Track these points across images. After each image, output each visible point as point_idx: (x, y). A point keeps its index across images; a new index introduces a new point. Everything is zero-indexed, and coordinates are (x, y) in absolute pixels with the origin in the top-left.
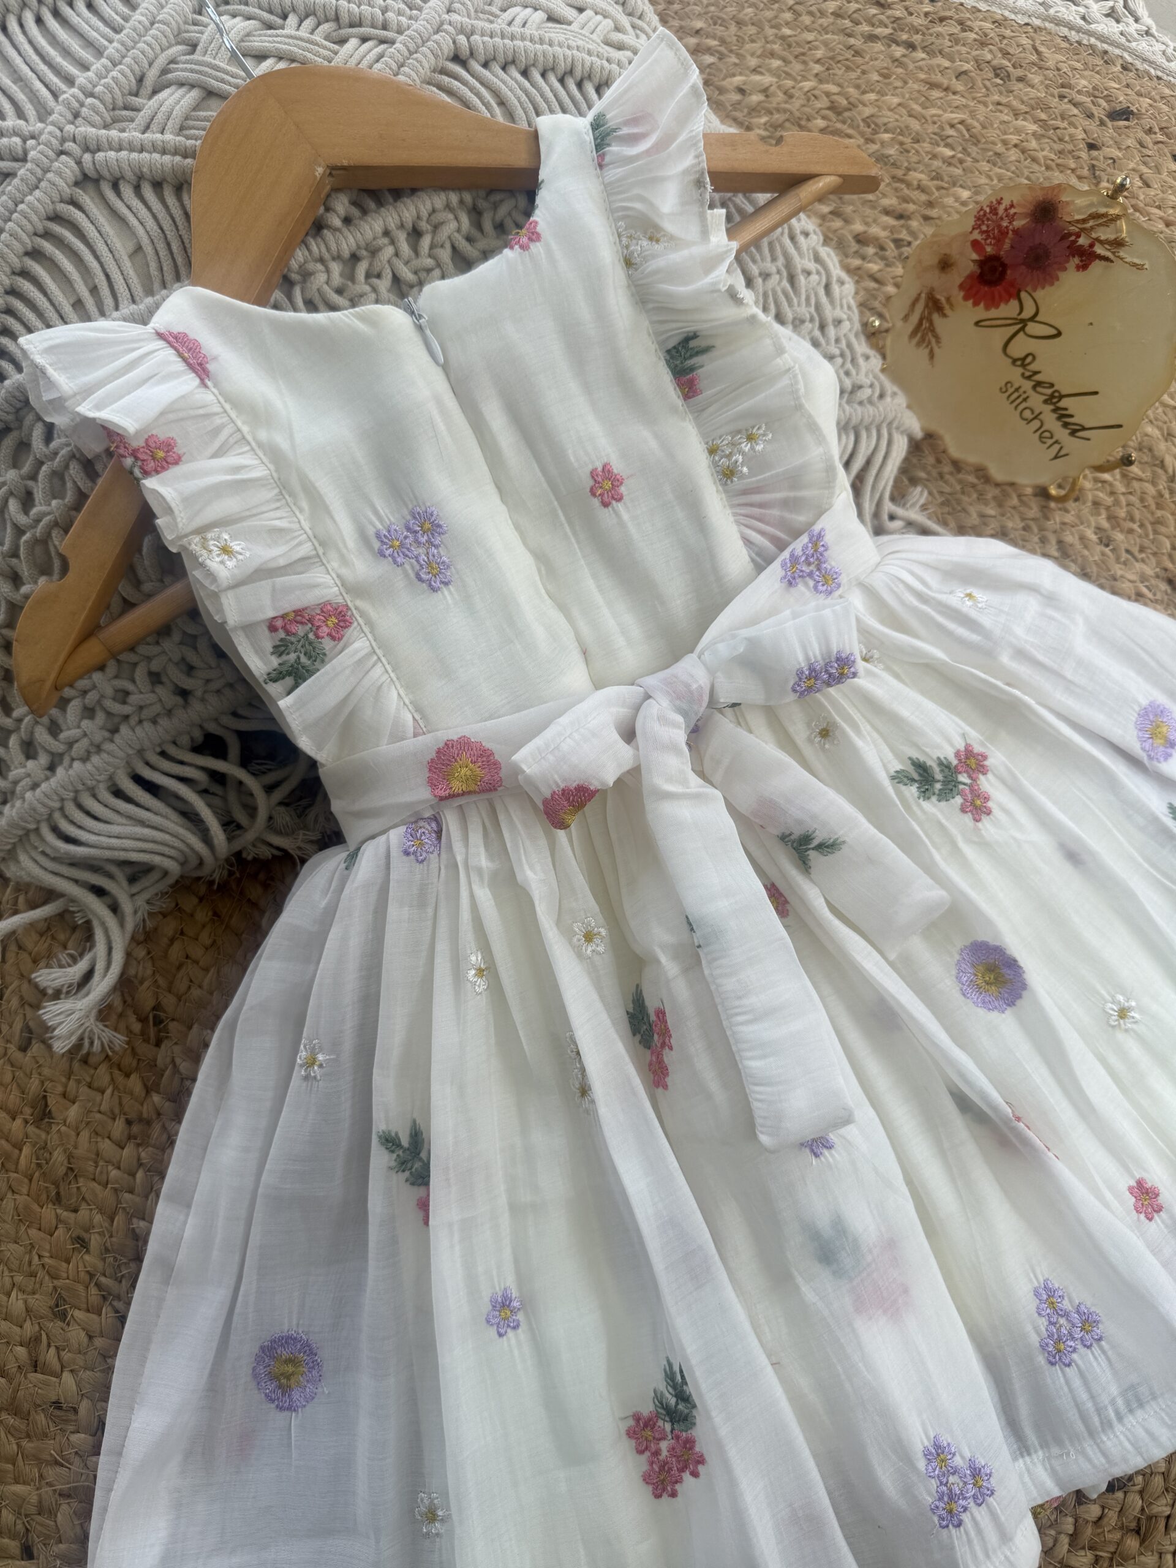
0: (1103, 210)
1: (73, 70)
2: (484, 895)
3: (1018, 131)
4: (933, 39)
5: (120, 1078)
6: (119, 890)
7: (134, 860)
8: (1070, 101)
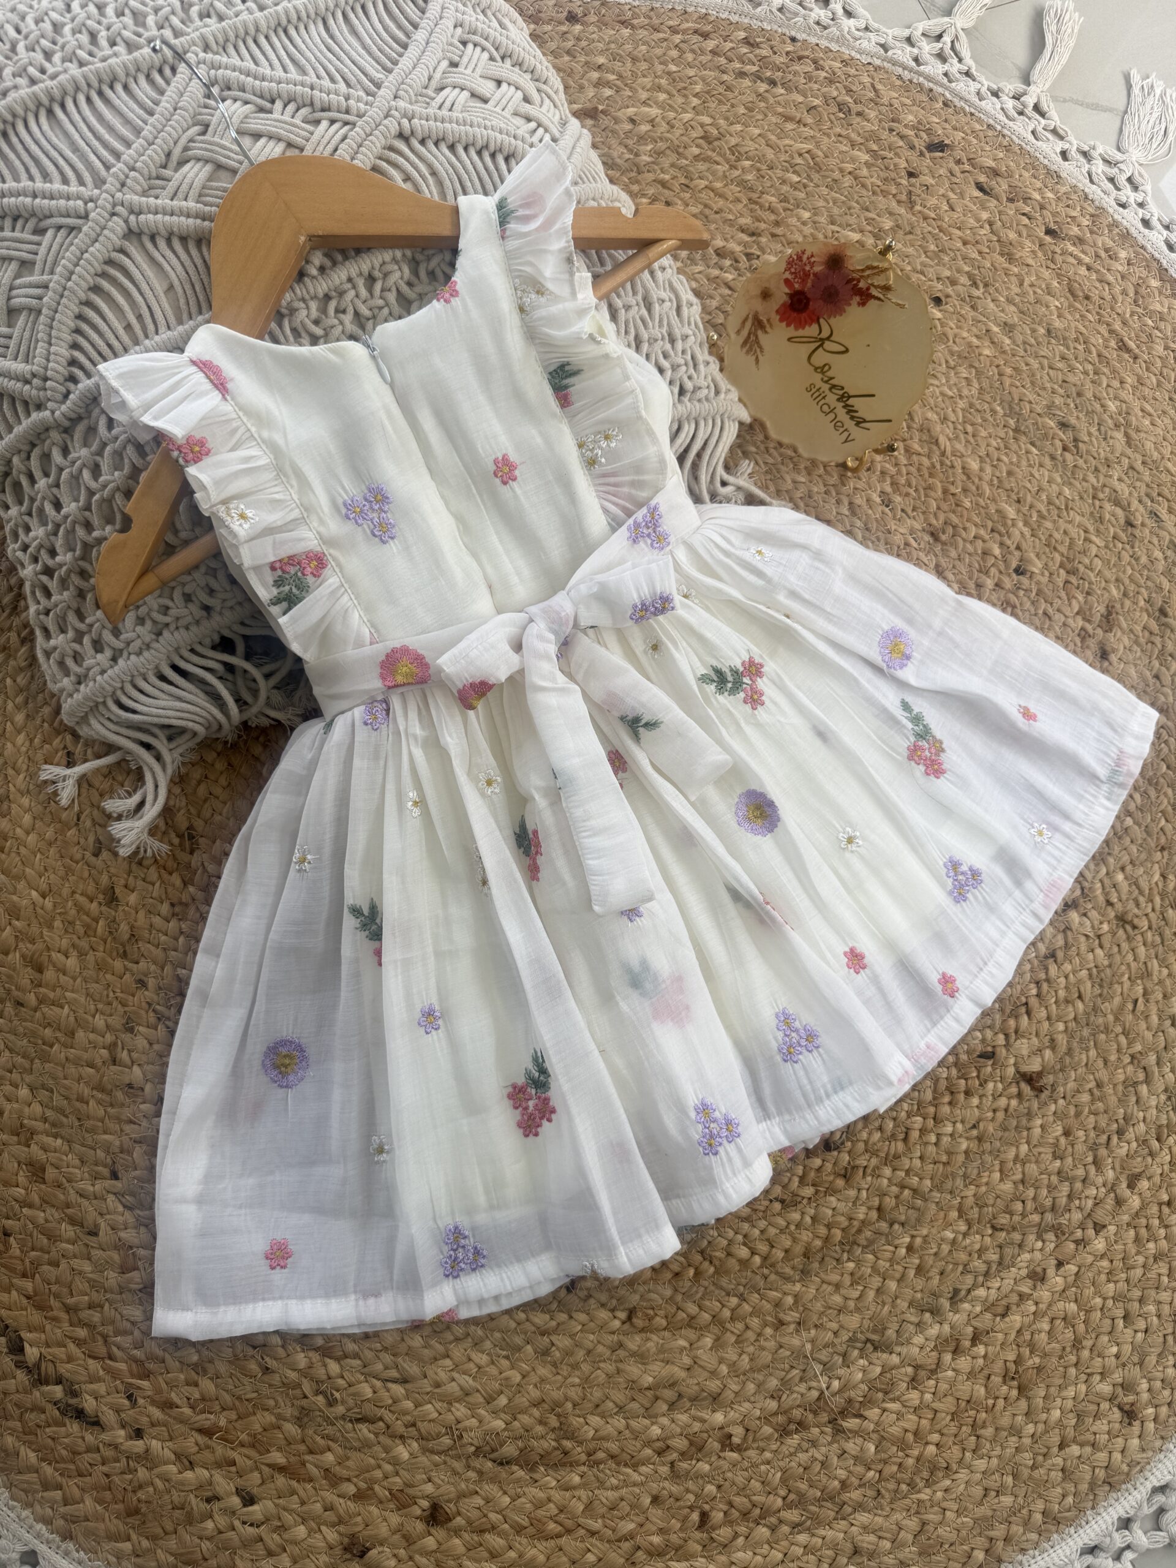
0: (876, 264)
1: (118, 146)
2: (418, 754)
3: (853, 160)
4: (790, 77)
5: (165, 875)
6: (161, 745)
7: (174, 725)
8: (898, 134)
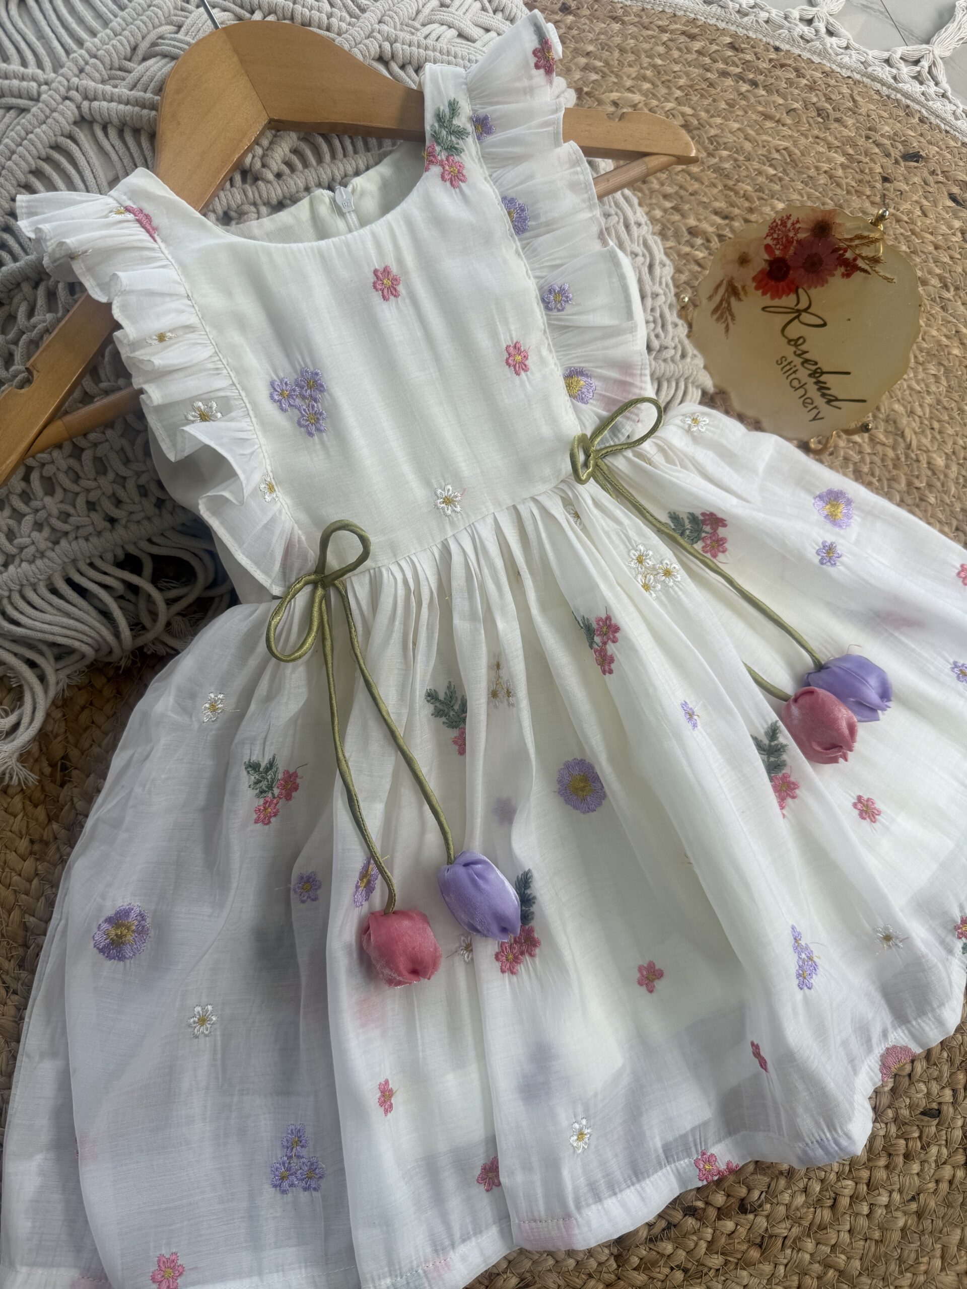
0: (866, 234)
1: (84, 35)
3: (829, 160)
4: (773, 81)
5: (30, 807)
6: (47, 664)
7: (59, 642)
8: (874, 142)
